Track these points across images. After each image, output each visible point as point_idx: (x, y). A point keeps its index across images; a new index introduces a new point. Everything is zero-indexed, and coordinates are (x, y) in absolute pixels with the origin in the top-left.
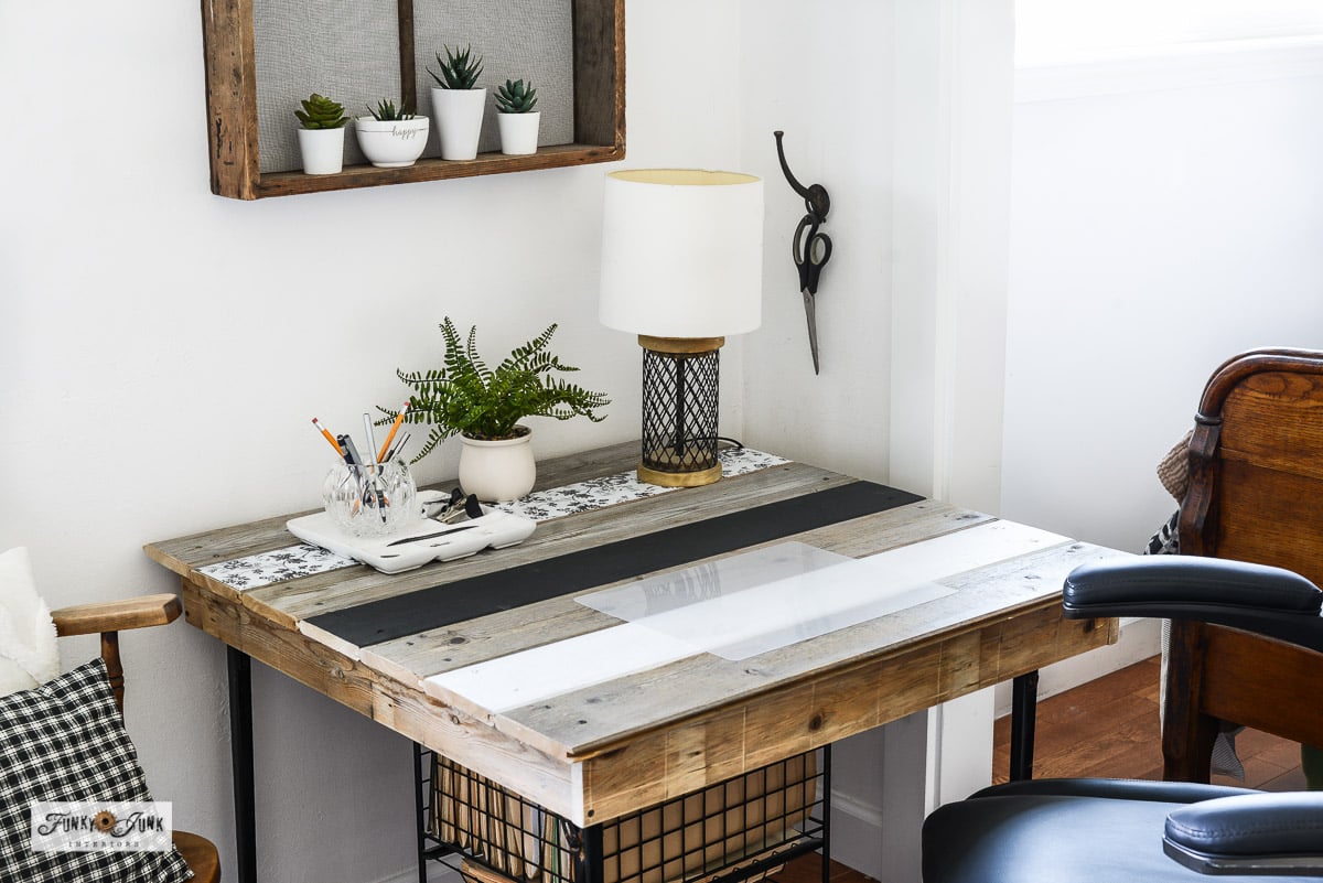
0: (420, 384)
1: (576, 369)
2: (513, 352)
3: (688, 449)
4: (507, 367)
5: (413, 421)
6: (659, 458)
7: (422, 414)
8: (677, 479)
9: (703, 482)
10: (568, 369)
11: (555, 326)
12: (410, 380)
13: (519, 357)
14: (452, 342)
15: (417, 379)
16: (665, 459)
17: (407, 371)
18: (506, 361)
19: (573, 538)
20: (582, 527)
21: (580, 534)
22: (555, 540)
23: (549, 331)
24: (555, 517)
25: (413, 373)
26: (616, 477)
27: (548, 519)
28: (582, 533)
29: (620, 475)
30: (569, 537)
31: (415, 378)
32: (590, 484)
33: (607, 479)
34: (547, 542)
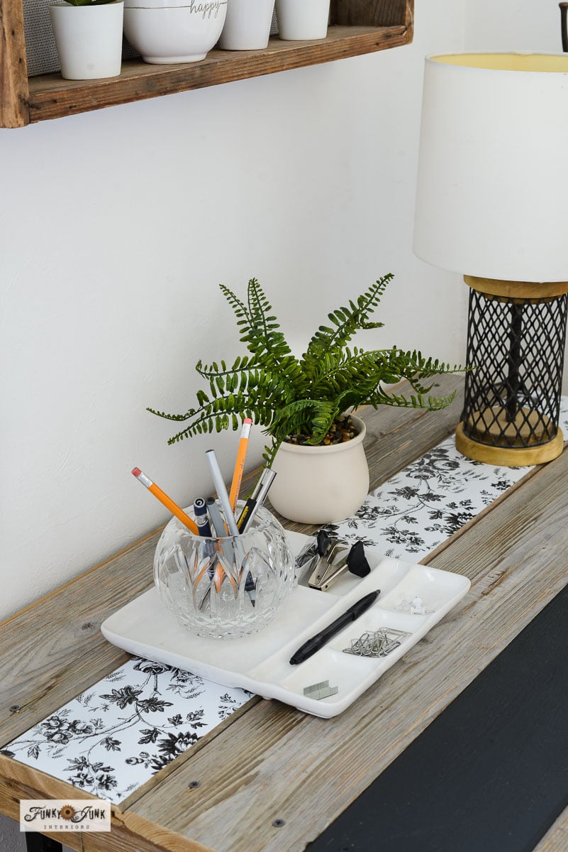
0: (224, 377)
1: (380, 325)
2: (331, 316)
4: (323, 336)
5: (214, 429)
6: (487, 429)
7: (225, 419)
10: (374, 326)
11: (390, 276)
12: (212, 374)
13: (342, 323)
15: (221, 370)
16: (495, 430)
17: (209, 361)
18: (322, 328)
19: (502, 585)
20: (490, 561)
21: (503, 575)
22: (484, 594)
23: (380, 285)
24: (438, 545)
25: (214, 363)
26: (434, 455)
27: (431, 551)
28: (504, 573)
29: (435, 451)
30: (496, 584)
31: (217, 370)
32: (417, 473)
33: (427, 461)
34: (479, 600)
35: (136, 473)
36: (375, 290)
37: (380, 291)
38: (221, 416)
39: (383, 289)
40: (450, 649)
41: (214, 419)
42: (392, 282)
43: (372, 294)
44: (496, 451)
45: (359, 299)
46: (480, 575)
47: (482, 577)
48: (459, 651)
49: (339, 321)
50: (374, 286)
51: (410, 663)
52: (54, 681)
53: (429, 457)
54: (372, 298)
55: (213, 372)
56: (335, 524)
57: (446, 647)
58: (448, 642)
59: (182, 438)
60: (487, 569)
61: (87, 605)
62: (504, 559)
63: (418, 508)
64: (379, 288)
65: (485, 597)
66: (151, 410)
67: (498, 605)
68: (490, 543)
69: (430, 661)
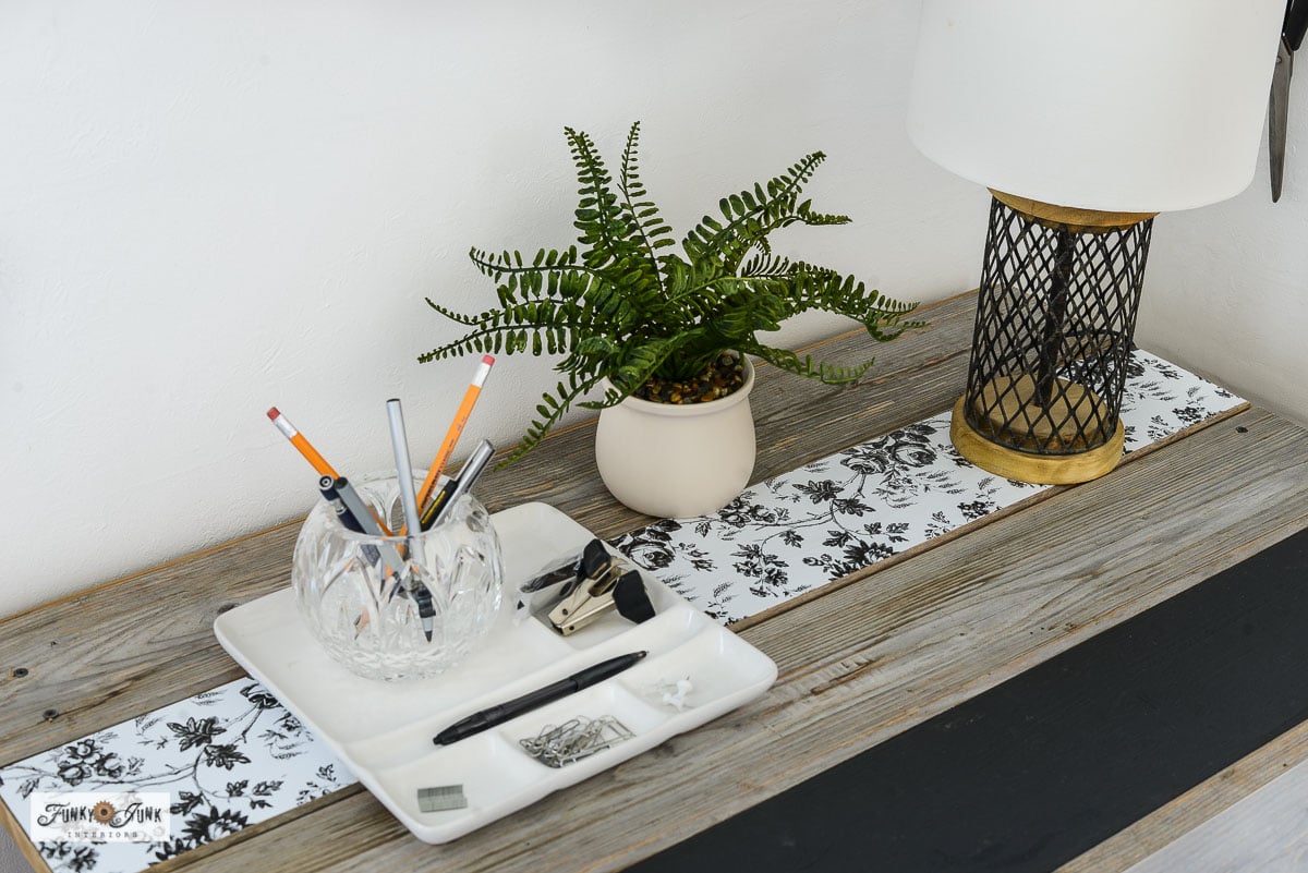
0: (520, 274)
1: (844, 220)
2: (723, 203)
3: (1062, 392)
4: (706, 234)
5: (503, 349)
7: (523, 336)
8: (1043, 469)
9: (1091, 474)
10: (830, 220)
11: (819, 155)
12: (500, 267)
13: (736, 217)
14: (592, 168)
15: (514, 265)
17: (493, 247)
18: (706, 220)
19: (853, 683)
20: (866, 637)
21: (866, 667)
22: (814, 692)
23: (807, 167)
24: (804, 591)
25: (505, 252)
26: (909, 435)
27: (788, 598)
28: (871, 662)
29: (914, 427)
30: (843, 679)
31: (508, 263)
32: (859, 461)
33: (891, 442)
34: (799, 700)
35: (274, 414)
36: (798, 173)
37: (805, 175)
38: (517, 332)
39: (810, 174)
40: (695, 774)
41: (504, 333)
43: (793, 178)
44: (992, 451)
45: (770, 183)
46: (831, 658)
47: (831, 663)
48: (705, 781)
49: (733, 213)
50: (797, 167)
51: (620, 781)
52: (128, 684)
53: (898, 435)
54: (792, 185)
55: (503, 264)
56: (678, 521)
57: (692, 768)
58: (700, 761)
59: (445, 355)
60: (850, 651)
61: (249, 576)
62: (889, 637)
63: (819, 521)
64: (804, 171)
65: (812, 698)
66: (429, 301)
67: (822, 716)
68: (884, 608)
69: (654, 786)
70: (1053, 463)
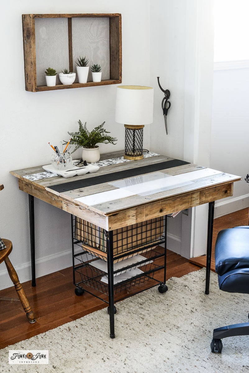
0: (73, 135)
1: (110, 132)
2: (95, 128)
3: (136, 151)
4: (93, 131)
5: (72, 144)
6: (129, 153)
8: (133, 158)
9: (139, 159)
10: (108, 132)
11: (105, 122)
14: (81, 126)
17: (70, 132)
35: (49, 143)
42: (105, 123)
43: (102, 125)
45: (100, 125)
50: (103, 123)
70: (134, 157)
